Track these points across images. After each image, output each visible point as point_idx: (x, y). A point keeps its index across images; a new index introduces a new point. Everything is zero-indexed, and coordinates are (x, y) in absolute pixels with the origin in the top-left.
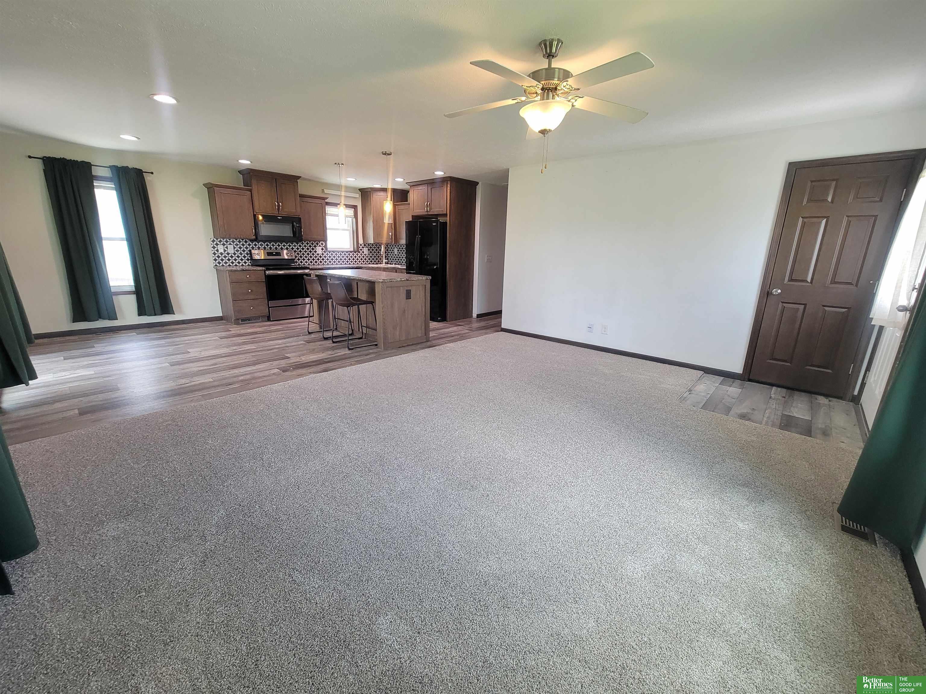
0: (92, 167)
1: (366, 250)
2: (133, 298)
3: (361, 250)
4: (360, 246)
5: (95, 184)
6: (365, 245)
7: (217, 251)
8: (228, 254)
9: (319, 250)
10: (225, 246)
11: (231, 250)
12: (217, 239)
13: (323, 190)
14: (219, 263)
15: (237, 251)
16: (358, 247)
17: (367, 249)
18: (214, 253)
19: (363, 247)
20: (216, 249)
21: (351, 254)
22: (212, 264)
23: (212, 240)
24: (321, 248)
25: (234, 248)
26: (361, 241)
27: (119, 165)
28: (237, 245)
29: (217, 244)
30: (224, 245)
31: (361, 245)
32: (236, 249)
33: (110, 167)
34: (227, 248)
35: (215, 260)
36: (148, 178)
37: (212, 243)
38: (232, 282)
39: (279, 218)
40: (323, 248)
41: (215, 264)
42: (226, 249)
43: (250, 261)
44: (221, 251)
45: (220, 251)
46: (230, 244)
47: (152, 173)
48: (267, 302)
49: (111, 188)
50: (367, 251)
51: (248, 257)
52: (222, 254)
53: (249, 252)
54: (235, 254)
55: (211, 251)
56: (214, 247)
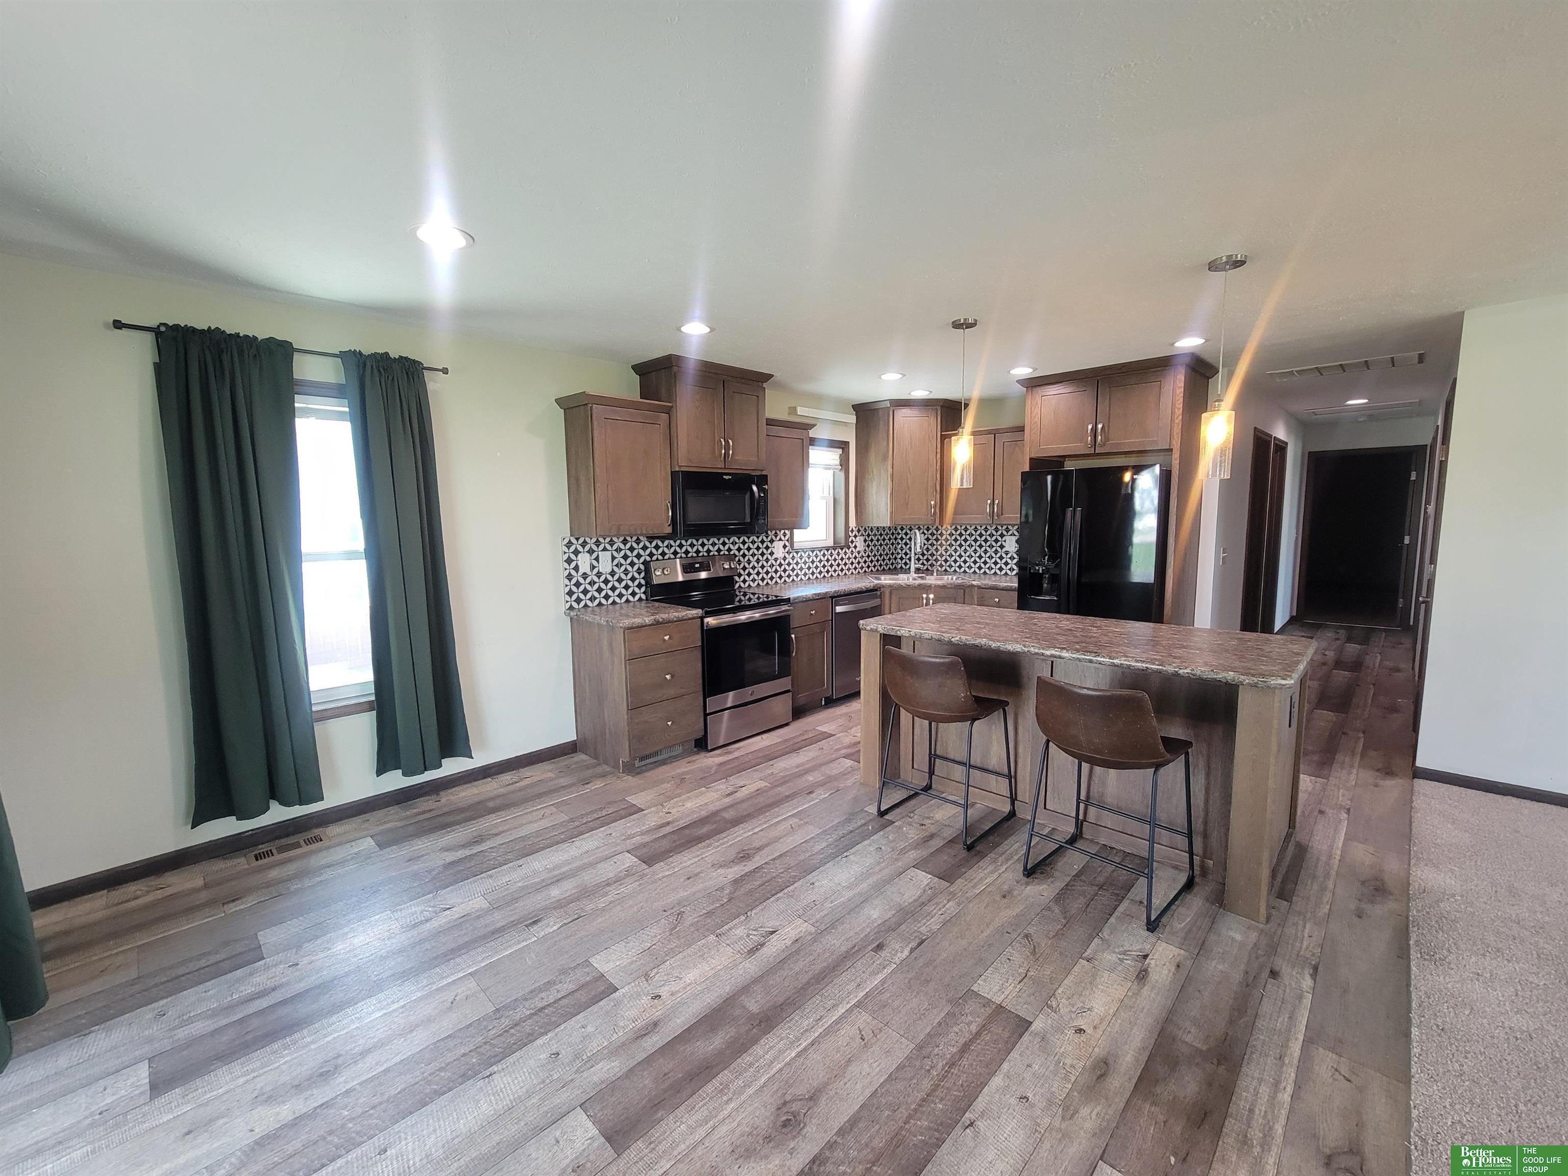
0: (296, 356)
1: (860, 543)
2: (367, 723)
3: (852, 542)
4: (850, 533)
5: (296, 405)
6: (859, 531)
7: (576, 569)
8: (599, 575)
9: (778, 549)
10: (595, 555)
11: (605, 565)
12: (577, 539)
13: (795, 408)
14: (578, 600)
15: (619, 565)
16: (847, 536)
17: (862, 538)
18: (570, 574)
19: (855, 536)
20: (573, 565)
21: (835, 553)
22: (561, 603)
23: (566, 541)
24: (782, 543)
25: (613, 558)
26: (853, 523)
27: (368, 349)
28: (619, 550)
29: (576, 553)
30: (591, 552)
31: (852, 531)
32: (615, 562)
33: (342, 355)
34: (597, 559)
35: (571, 593)
36: (434, 385)
37: (567, 550)
38: (630, 659)
39: (726, 477)
40: (787, 544)
41: (568, 605)
42: (595, 563)
43: (643, 589)
44: (584, 567)
45: (581, 571)
46: (605, 549)
47: (445, 371)
48: (701, 699)
49: (340, 416)
50: (863, 543)
51: (640, 579)
52: (585, 576)
53: (642, 567)
54: (613, 573)
55: (561, 569)
56: (569, 561)
